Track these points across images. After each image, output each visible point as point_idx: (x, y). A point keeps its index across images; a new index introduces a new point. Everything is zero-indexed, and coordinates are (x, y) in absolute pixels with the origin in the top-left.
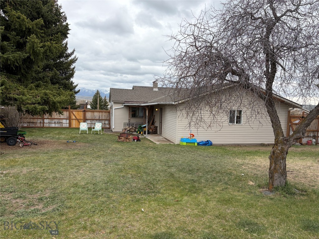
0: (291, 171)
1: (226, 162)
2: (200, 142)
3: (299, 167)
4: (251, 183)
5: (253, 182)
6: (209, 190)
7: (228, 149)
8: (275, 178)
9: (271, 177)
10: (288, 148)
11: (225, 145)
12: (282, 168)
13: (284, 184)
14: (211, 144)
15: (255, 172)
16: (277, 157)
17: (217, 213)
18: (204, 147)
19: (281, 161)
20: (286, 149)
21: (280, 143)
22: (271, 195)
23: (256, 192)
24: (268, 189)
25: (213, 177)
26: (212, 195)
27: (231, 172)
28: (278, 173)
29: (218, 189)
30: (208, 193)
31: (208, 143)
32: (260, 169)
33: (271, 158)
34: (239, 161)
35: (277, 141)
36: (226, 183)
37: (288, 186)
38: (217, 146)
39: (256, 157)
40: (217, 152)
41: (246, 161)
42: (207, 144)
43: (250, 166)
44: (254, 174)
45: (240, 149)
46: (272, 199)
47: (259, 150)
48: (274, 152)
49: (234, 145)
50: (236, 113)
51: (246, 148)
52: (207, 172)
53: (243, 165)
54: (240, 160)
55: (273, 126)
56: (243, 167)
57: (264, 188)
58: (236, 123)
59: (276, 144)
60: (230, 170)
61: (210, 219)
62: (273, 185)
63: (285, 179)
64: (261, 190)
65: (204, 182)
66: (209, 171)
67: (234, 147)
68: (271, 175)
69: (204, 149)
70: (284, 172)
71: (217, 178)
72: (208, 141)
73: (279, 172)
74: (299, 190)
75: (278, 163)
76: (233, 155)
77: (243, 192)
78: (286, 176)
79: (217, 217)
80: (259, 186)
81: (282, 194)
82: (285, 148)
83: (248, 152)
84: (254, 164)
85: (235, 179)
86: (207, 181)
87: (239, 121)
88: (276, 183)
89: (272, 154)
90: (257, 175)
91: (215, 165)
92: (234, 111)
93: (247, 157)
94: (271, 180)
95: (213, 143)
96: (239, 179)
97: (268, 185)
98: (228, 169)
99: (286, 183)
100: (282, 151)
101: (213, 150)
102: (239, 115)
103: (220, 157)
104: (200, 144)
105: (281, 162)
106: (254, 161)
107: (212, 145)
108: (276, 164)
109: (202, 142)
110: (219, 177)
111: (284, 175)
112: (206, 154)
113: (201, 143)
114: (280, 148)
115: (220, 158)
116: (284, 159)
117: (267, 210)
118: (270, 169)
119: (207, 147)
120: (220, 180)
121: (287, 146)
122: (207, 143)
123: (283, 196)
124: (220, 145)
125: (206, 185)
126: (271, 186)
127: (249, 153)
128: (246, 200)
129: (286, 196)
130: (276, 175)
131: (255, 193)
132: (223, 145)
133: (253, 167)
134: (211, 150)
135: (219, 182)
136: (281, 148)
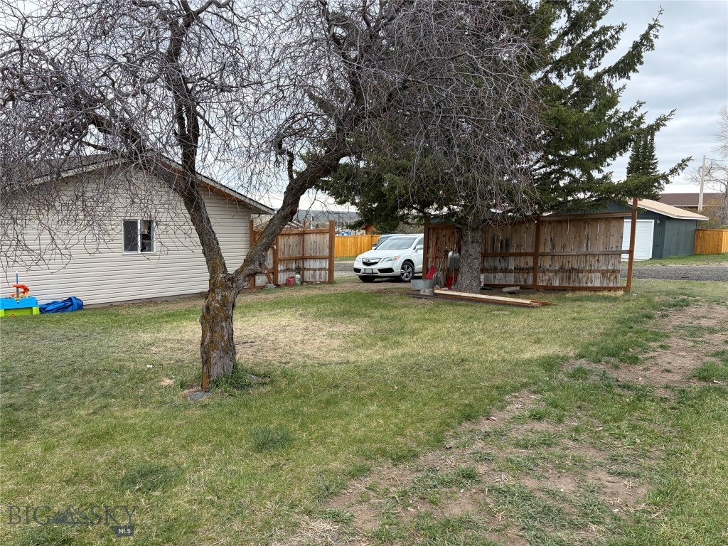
0: (250, 341)
1: (111, 344)
2: (47, 304)
3: (266, 331)
4: (167, 382)
5: (171, 379)
6: (58, 420)
7: (124, 312)
8: (213, 361)
9: (206, 361)
10: (236, 295)
11: (116, 304)
12: (226, 338)
13: (231, 370)
14: (81, 306)
15: (179, 355)
16: (214, 318)
17: (68, 473)
18: (57, 316)
19: (224, 324)
20: (230, 299)
21: (219, 288)
22: (205, 399)
23: (175, 398)
24: (200, 388)
25: (73, 386)
26: (64, 430)
27: (122, 367)
28: (218, 349)
29: (82, 412)
30: (54, 428)
31: (72, 305)
32: (190, 347)
33: (204, 320)
34: (146, 337)
35: (213, 283)
36: (105, 395)
37: (238, 372)
38: (96, 309)
39: (185, 324)
40: (94, 323)
41: (162, 335)
42: (68, 307)
43: (169, 345)
44: (177, 362)
45: (151, 309)
46: (204, 406)
47: (195, 306)
48: (208, 308)
49: (139, 301)
50: (139, 228)
51: (166, 305)
52: (56, 377)
53: (152, 344)
54: (149, 335)
55: (204, 253)
56: (152, 348)
57: (192, 388)
58: (142, 251)
59: (212, 290)
60: (120, 360)
61: (50, 491)
62: (209, 377)
63: (233, 359)
64: (186, 391)
65: (46, 403)
66: (63, 375)
67: (139, 307)
68: (204, 356)
69: (58, 321)
70: (230, 346)
71: (84, 387)
72: (70, 299)
73: (220, 347)
74: (259, 376)
75: (218, 329)
76: (133, 325)
77: (145, 406)
78: (234, 353)
79: (67, 482)
80: (183, 386)
81: (226, 391)
82: (230, 295)
83: (168, 315)
84: (178, 340)
85: (131, 379)
86: (55, 400)
87: (146, 246)
88: (216, 371)
89: (205, 311)
90: (182, 361)
91: (81, 356)
92: (135, 223)
93: (164, 324)
94: (205, 367)
95: (84, 303)
96: (140, 378)
97: (201, 377)
98: (115, 360)
99: (235, 367)
100: (224, 303)
101: (81, 321)
102: (146, 232)
103: (98, 333)
104: (48, 309)
105: (222, 326)
106: (180, 331)
107: (84, 307)
108: (213, 331)
109: (54, 303)
110: (90, 382)
111: (231, 351)
112: (61, 333)
113: (51, 308)
114: (219, 298)
115: (99, 336)
116: (229, 319)
117: (190, 432)
118: (202, 344)
119: (66, 315)
120: (92, 389)
121: (234, 292)
122: (70, 303)
123: (227, 394)
124: (105, 305)
125: (51, 410)
126: (207, 381)
127: (171, 316)
128: (149, 422)
129: (233, 394)
130: (215, 355)
131: (173, 401)
132: (111, 305)
133: (177, 346)
134: (76, 321)
135: (87, 395)
136: (222, 296)
